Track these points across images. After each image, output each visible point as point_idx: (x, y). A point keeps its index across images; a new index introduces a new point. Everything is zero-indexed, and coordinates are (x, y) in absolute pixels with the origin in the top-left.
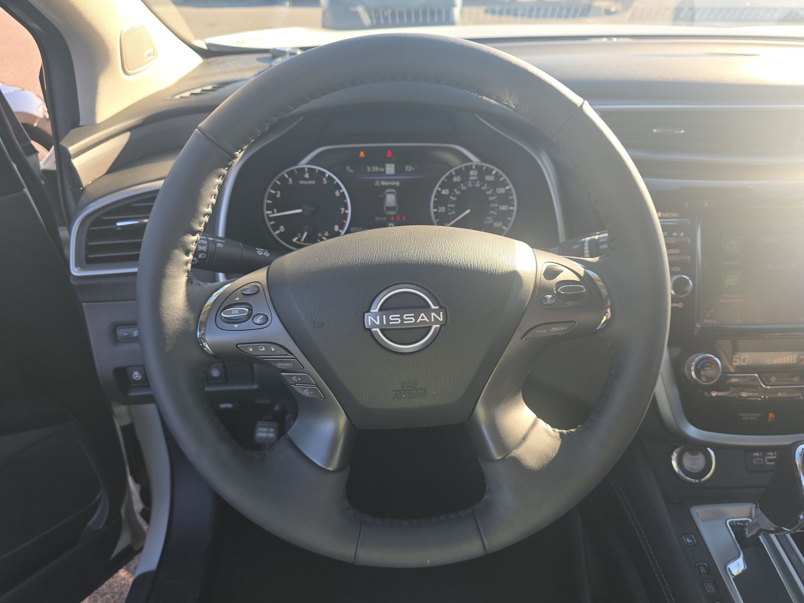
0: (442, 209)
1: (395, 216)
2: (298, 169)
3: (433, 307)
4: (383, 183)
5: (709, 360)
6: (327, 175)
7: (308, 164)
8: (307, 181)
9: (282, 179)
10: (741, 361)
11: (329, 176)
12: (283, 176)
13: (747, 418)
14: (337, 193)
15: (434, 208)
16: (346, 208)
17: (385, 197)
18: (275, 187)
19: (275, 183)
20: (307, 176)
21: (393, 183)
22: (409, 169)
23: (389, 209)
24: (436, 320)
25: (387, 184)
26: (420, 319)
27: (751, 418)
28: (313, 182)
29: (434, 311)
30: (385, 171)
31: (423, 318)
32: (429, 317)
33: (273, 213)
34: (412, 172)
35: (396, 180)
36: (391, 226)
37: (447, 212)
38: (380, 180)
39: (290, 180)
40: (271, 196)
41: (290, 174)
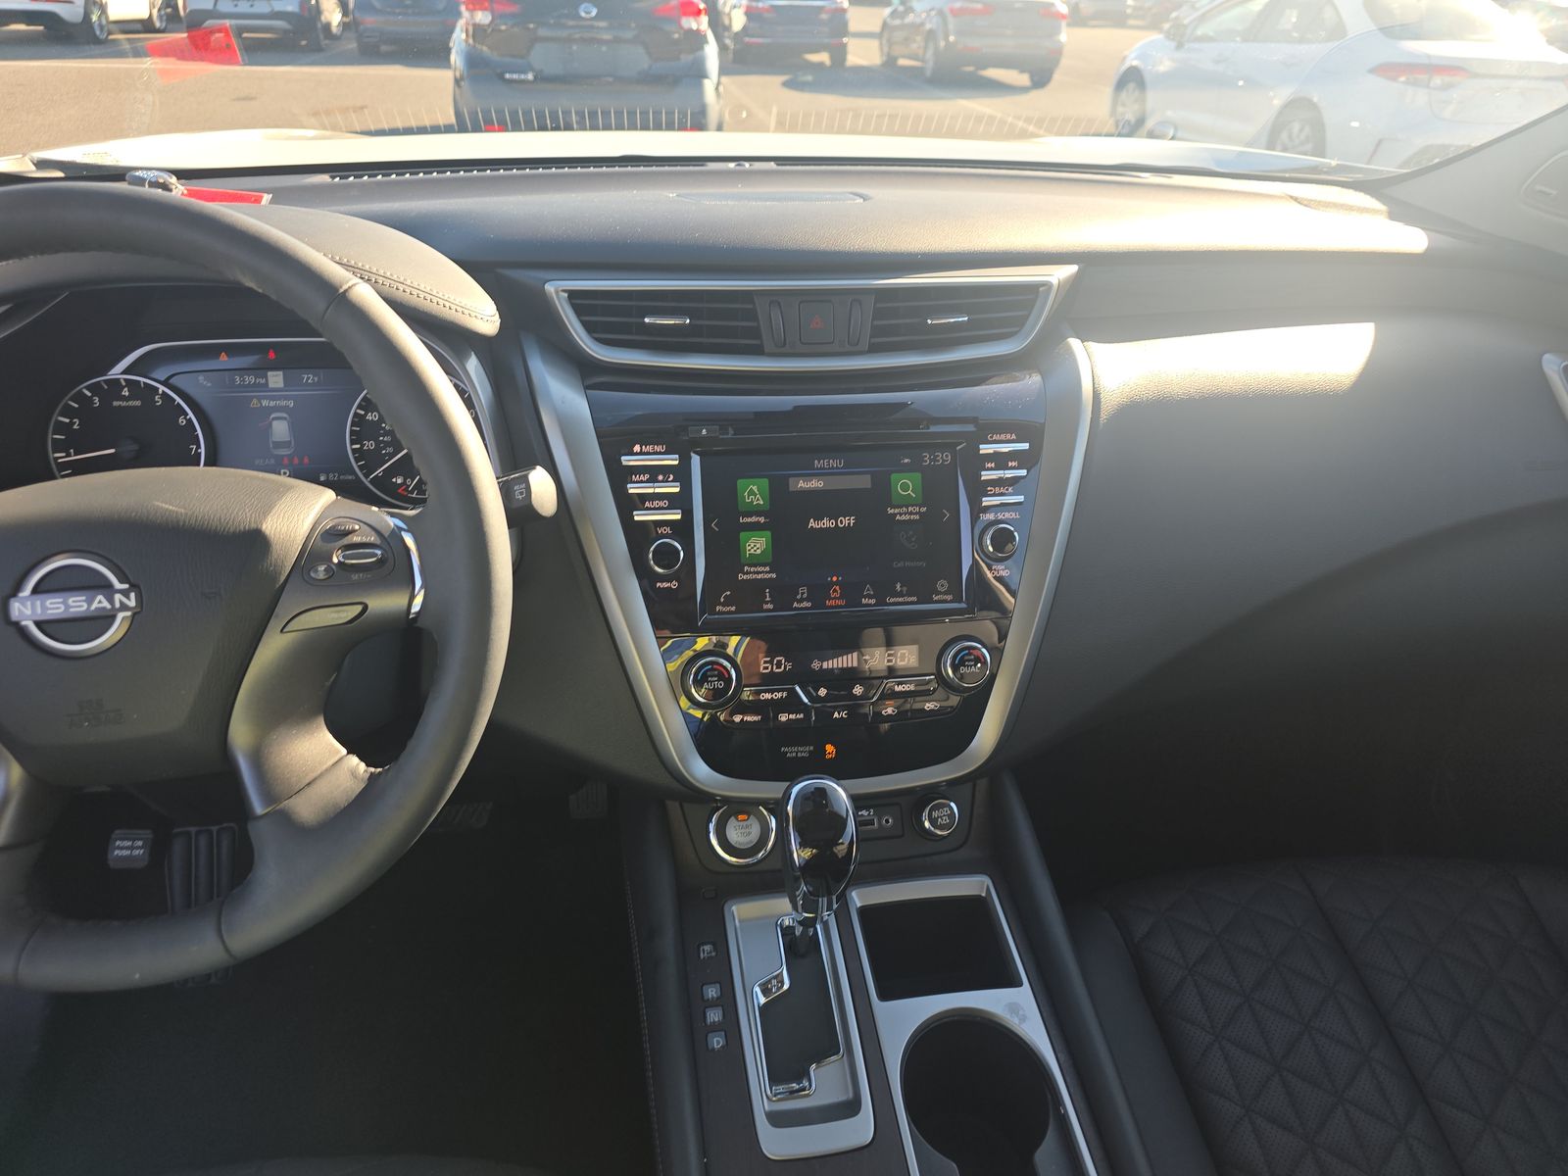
0: (370, 445)
1: (290, 457)
2: (106, 382)
3: (118, 585)
4: (265, 403)
5: (715, 666)
6: (160, 392)
7: (124, 372)
8: (126, 402)
9: (80, 397)
10: (775, 667)
11: (163, 391)
12: (80, 392)
13: (794, 754)
14: (182, 421)
15: (353, 442)
16: (199, 447)
17: (270, 425)
18: (67, 412)
19: (67, 405)
20: (125, 392)
21: (284, 403)
22: (308, 378)
23: (278, 445)
24: (124, 607)
25: (272, 404)
26: (95, 605)
27: (799, 755)
28: (138, 403)
29: (121, 592)
30: (267, 383)
31: (100, 602)
32: (111, 601)
33: (68, 455)
34: (313, 384)
35: (286, 398)
36: (285, 473)
37: (378, 449)
38: (259, 399)
39: (96, 400)
40: (60, 428)
41: (95, 389)
